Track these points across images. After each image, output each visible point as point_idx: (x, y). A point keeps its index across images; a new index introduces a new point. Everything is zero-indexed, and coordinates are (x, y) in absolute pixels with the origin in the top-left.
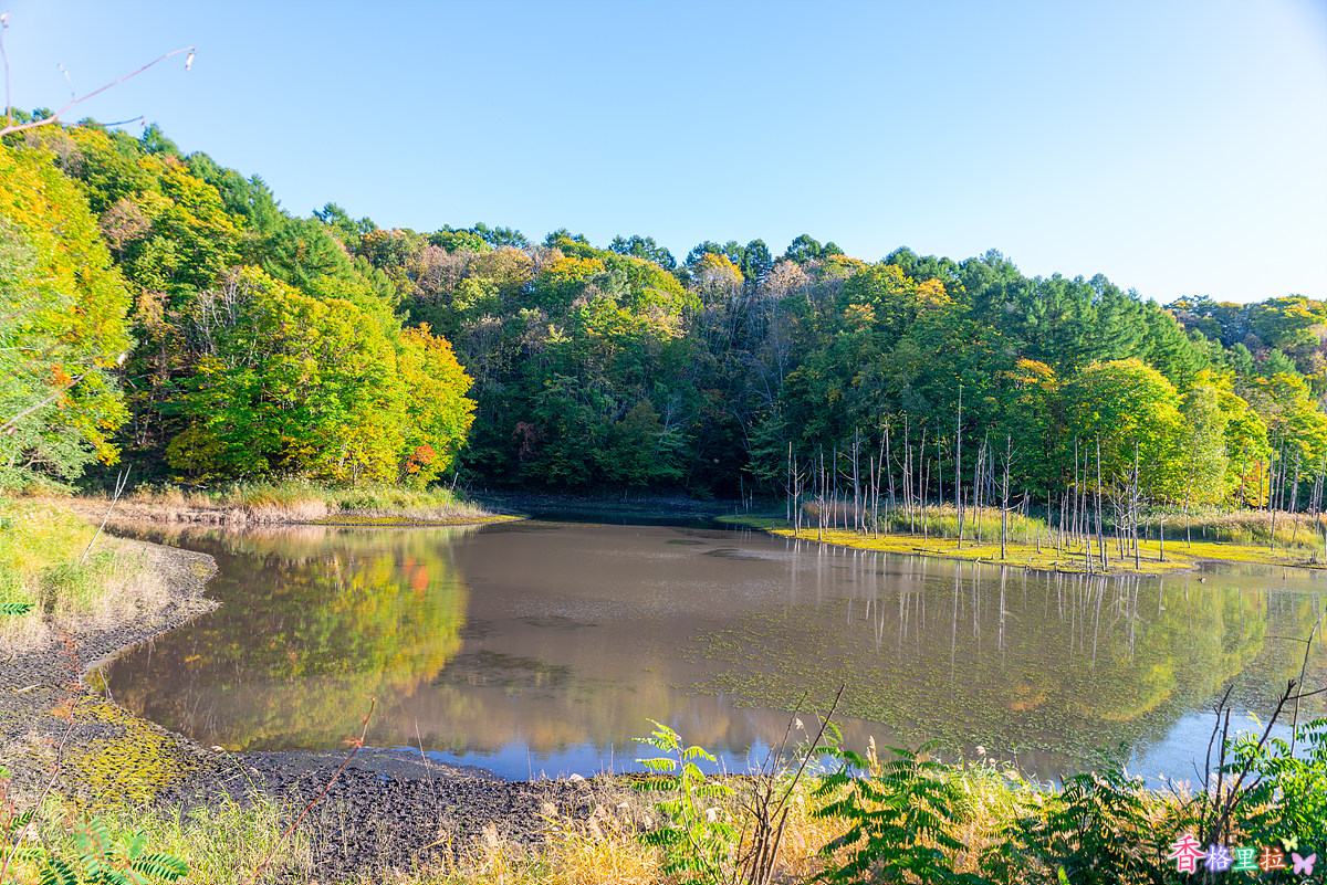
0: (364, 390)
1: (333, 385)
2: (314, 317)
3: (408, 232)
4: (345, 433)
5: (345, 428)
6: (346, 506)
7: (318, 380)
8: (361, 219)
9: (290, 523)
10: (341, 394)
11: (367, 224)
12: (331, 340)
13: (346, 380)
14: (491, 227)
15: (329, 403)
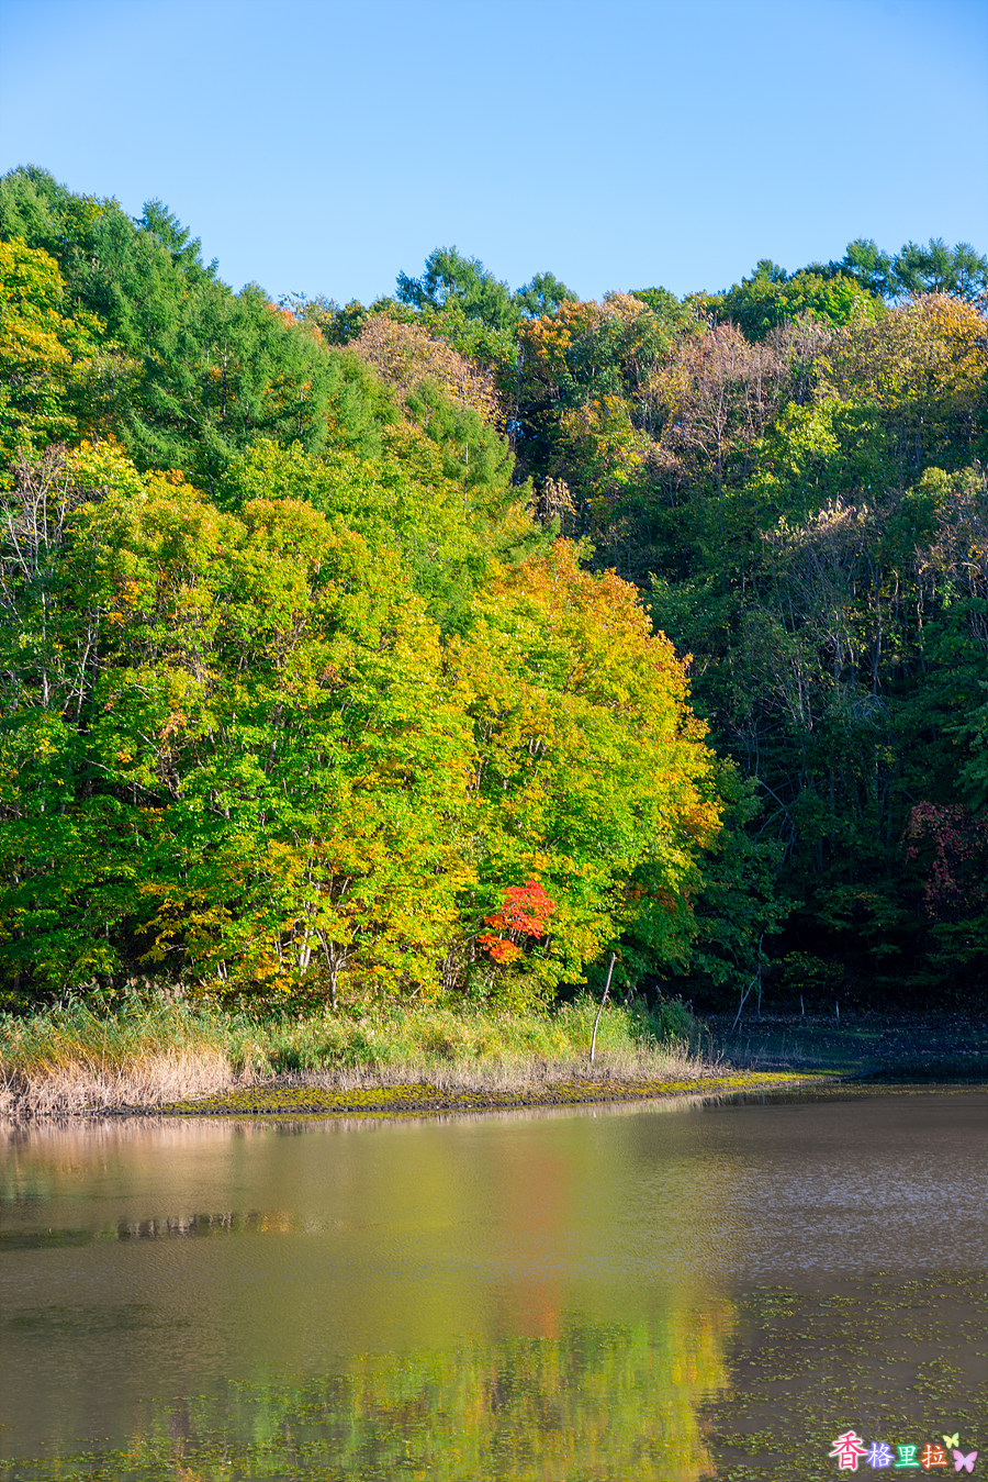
0: (329, 739)
1: (251, 734)
2: (199, 559)
3: (654, 299)
4: (278, 861)
5: (279, 849)
6: (289, 1062)
7: (209, 723)
8: (528, 281)
9: (119, 1112)
10: (269, 758)
11: (547, 290)
12: (246, 614)
13: (286, 718)
14: (890, 248)
15: (239, 783)
